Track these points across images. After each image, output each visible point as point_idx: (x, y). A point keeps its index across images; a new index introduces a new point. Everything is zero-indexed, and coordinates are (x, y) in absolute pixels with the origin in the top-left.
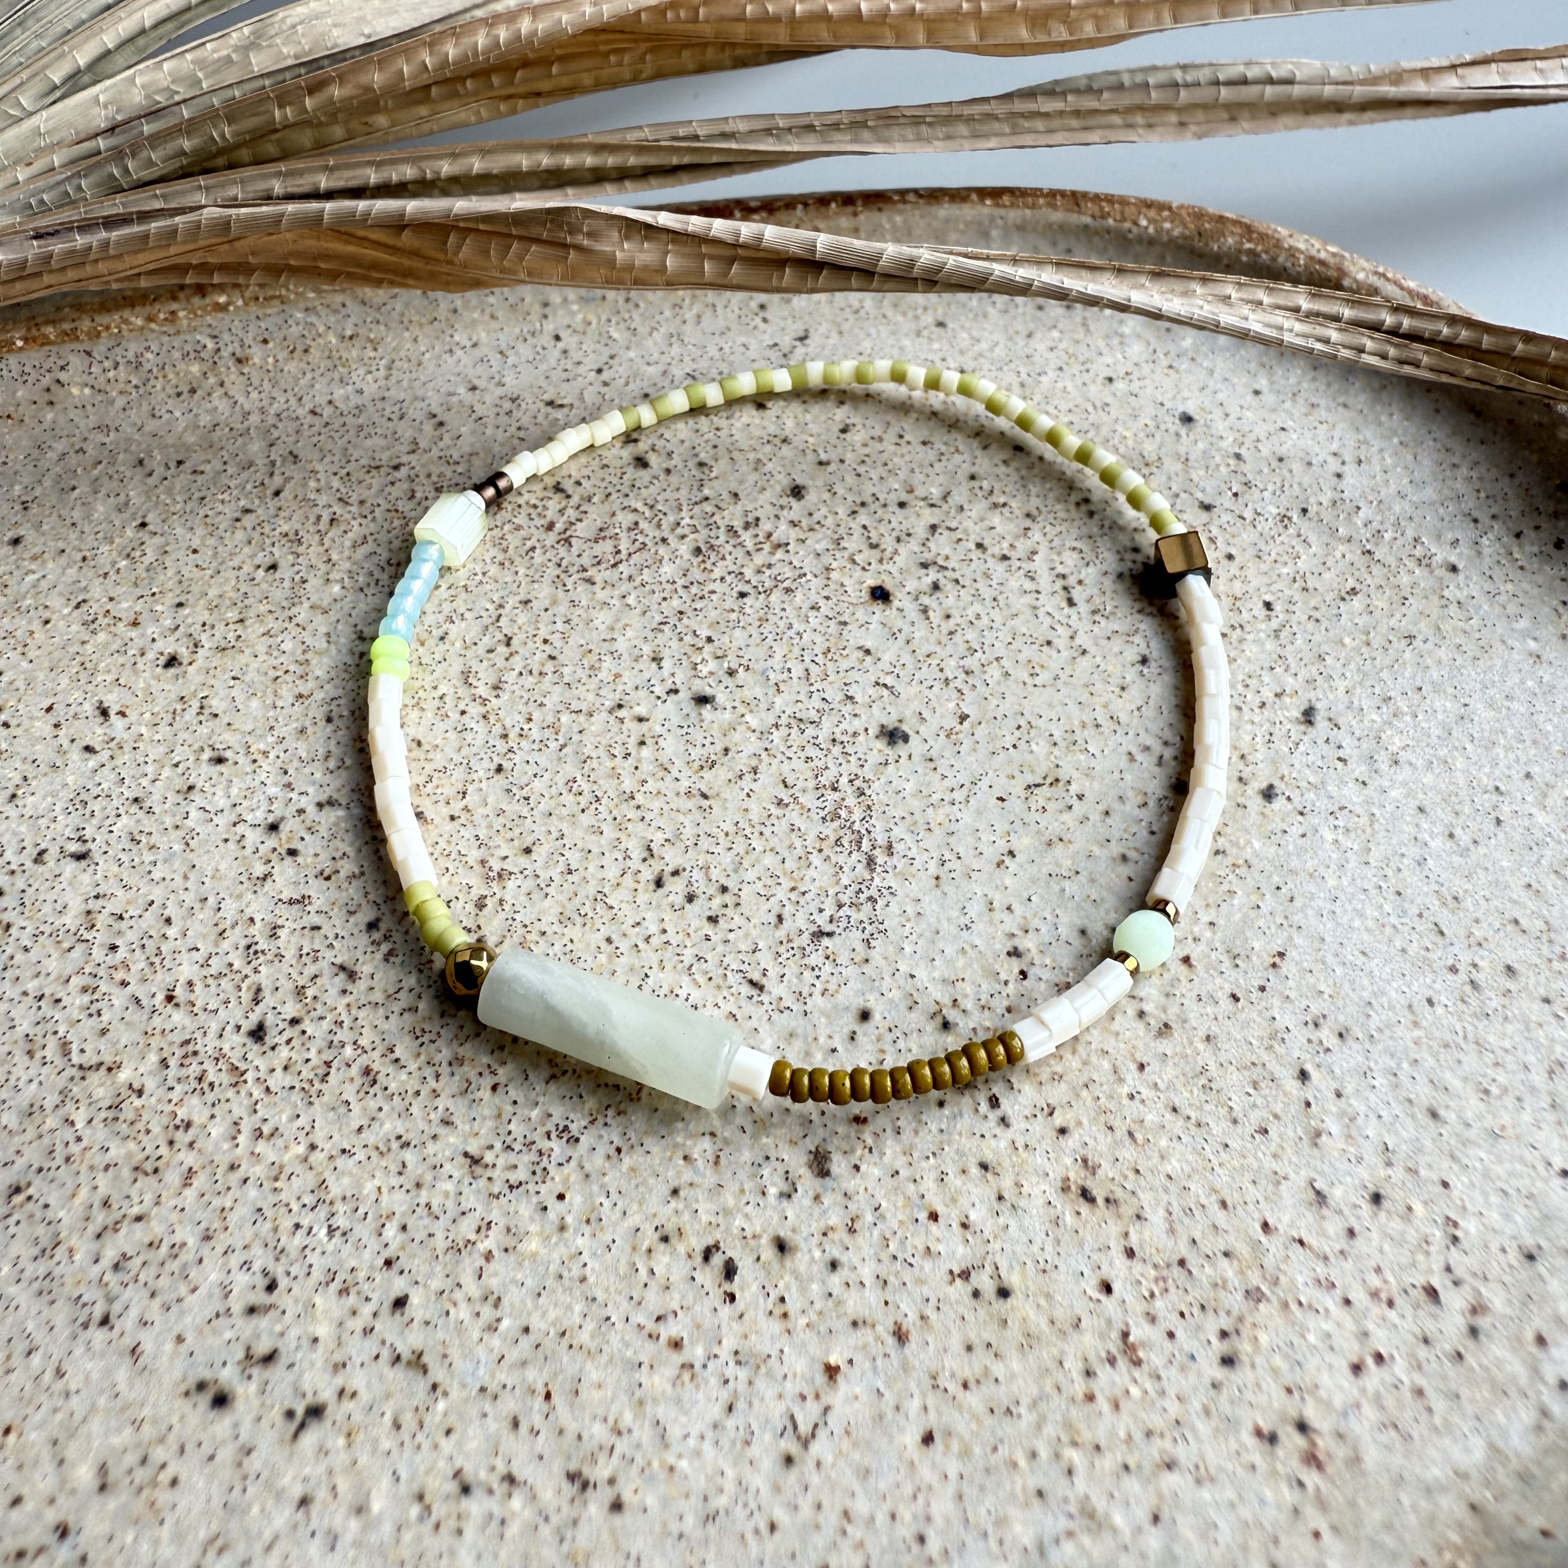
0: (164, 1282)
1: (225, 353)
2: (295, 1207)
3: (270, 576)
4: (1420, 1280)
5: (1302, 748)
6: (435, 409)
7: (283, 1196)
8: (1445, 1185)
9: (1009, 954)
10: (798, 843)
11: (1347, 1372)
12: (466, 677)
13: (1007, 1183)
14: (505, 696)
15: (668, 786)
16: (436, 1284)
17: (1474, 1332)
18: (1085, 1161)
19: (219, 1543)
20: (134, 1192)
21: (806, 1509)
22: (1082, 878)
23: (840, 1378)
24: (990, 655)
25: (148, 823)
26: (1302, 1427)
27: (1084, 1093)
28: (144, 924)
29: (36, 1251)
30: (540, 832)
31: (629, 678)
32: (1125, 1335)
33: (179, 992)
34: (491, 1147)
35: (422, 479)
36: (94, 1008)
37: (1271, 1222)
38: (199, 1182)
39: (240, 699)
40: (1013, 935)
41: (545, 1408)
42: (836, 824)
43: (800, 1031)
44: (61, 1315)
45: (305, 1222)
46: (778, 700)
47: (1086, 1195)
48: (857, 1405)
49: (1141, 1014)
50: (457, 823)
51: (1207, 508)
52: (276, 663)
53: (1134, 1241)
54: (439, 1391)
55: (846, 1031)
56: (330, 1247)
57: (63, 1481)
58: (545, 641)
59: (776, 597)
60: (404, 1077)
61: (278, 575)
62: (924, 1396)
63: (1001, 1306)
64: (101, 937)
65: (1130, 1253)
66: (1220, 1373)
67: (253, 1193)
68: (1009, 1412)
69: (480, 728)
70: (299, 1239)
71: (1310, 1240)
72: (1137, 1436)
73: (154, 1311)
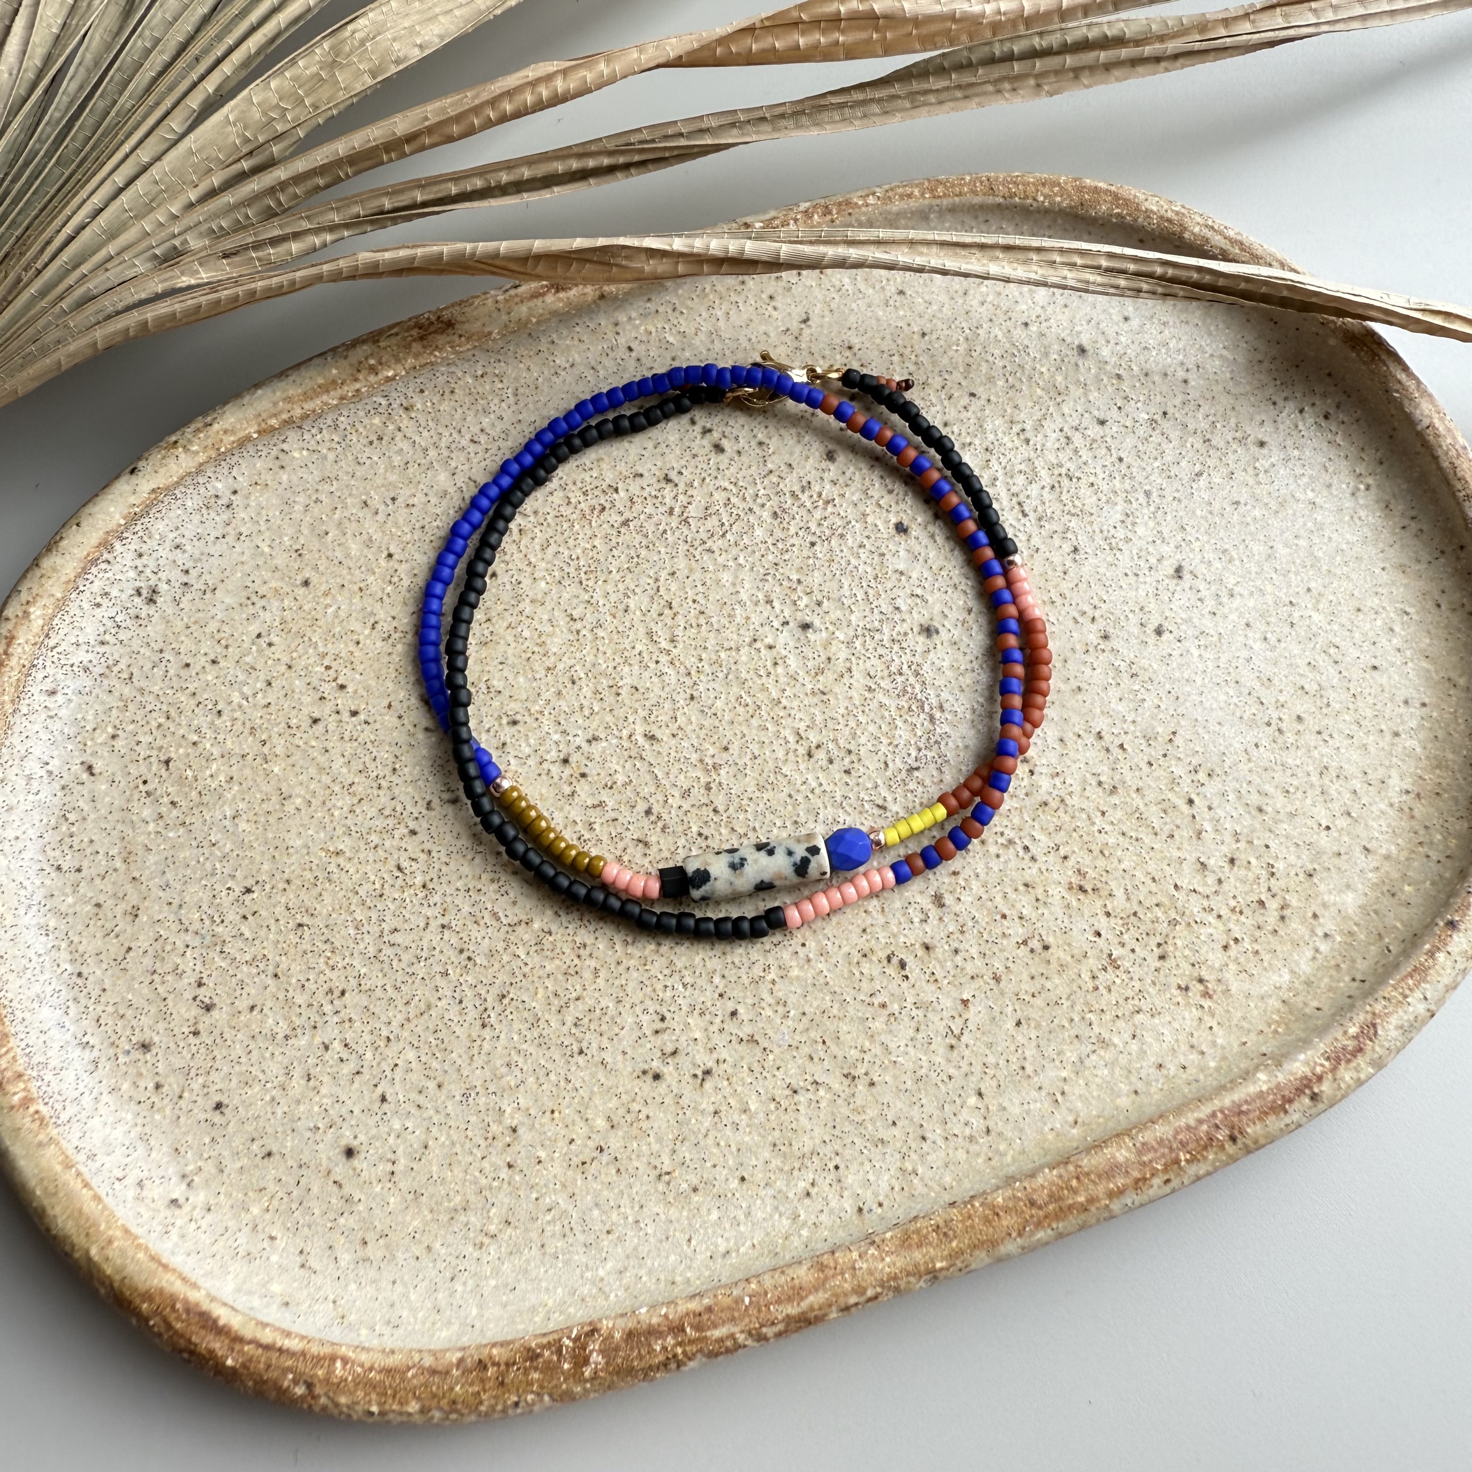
0: (604, 1027)
1: (395, 406)
2: (660, 976)
4: (1256, 898)
5: (1176, 595)
7: (653, 973)
8: (1267, 847)
10: (886, 714)
11: (1221, 950)
13: (1039, 892)
15: (799, 690)
16: (750, 1001)
17: (1282, 918)
18: (1079, 871)
19: (680, 1139)
20: (569, 986)
23: (970, 1005)
26: (1200, 980)
27: (1074, 834)
29: (528, 1025)
30: (730, 735)
31: (755, 619)
32: (1110, 955)
37: (1179, 884)
38: (603, 974)
39: (511, 677)
41: (824, 1048)
42: (906, 697)
44: (556, 1053)
45: (669, 984)
46: (853, 618)
47: (1082, 889)
48: (981, 1015)
49: (1100, 783)
50: (677, 738)
51: (1102, 422)
53: (1109, 908)
54: (767, 1052)
56: (687, 994)
57: (591, 1128)
58: (694, 601)
59: (835, 542)
62: (1013, 1004)
63: (1047, 954)
65: (1108, 914)
67: (635, 974)
68: (1057, 1003)
69: (671, 671)
70: (669, 993)
71: (1200, 889)
72: (1121, 1001)
73: (605, 1043)
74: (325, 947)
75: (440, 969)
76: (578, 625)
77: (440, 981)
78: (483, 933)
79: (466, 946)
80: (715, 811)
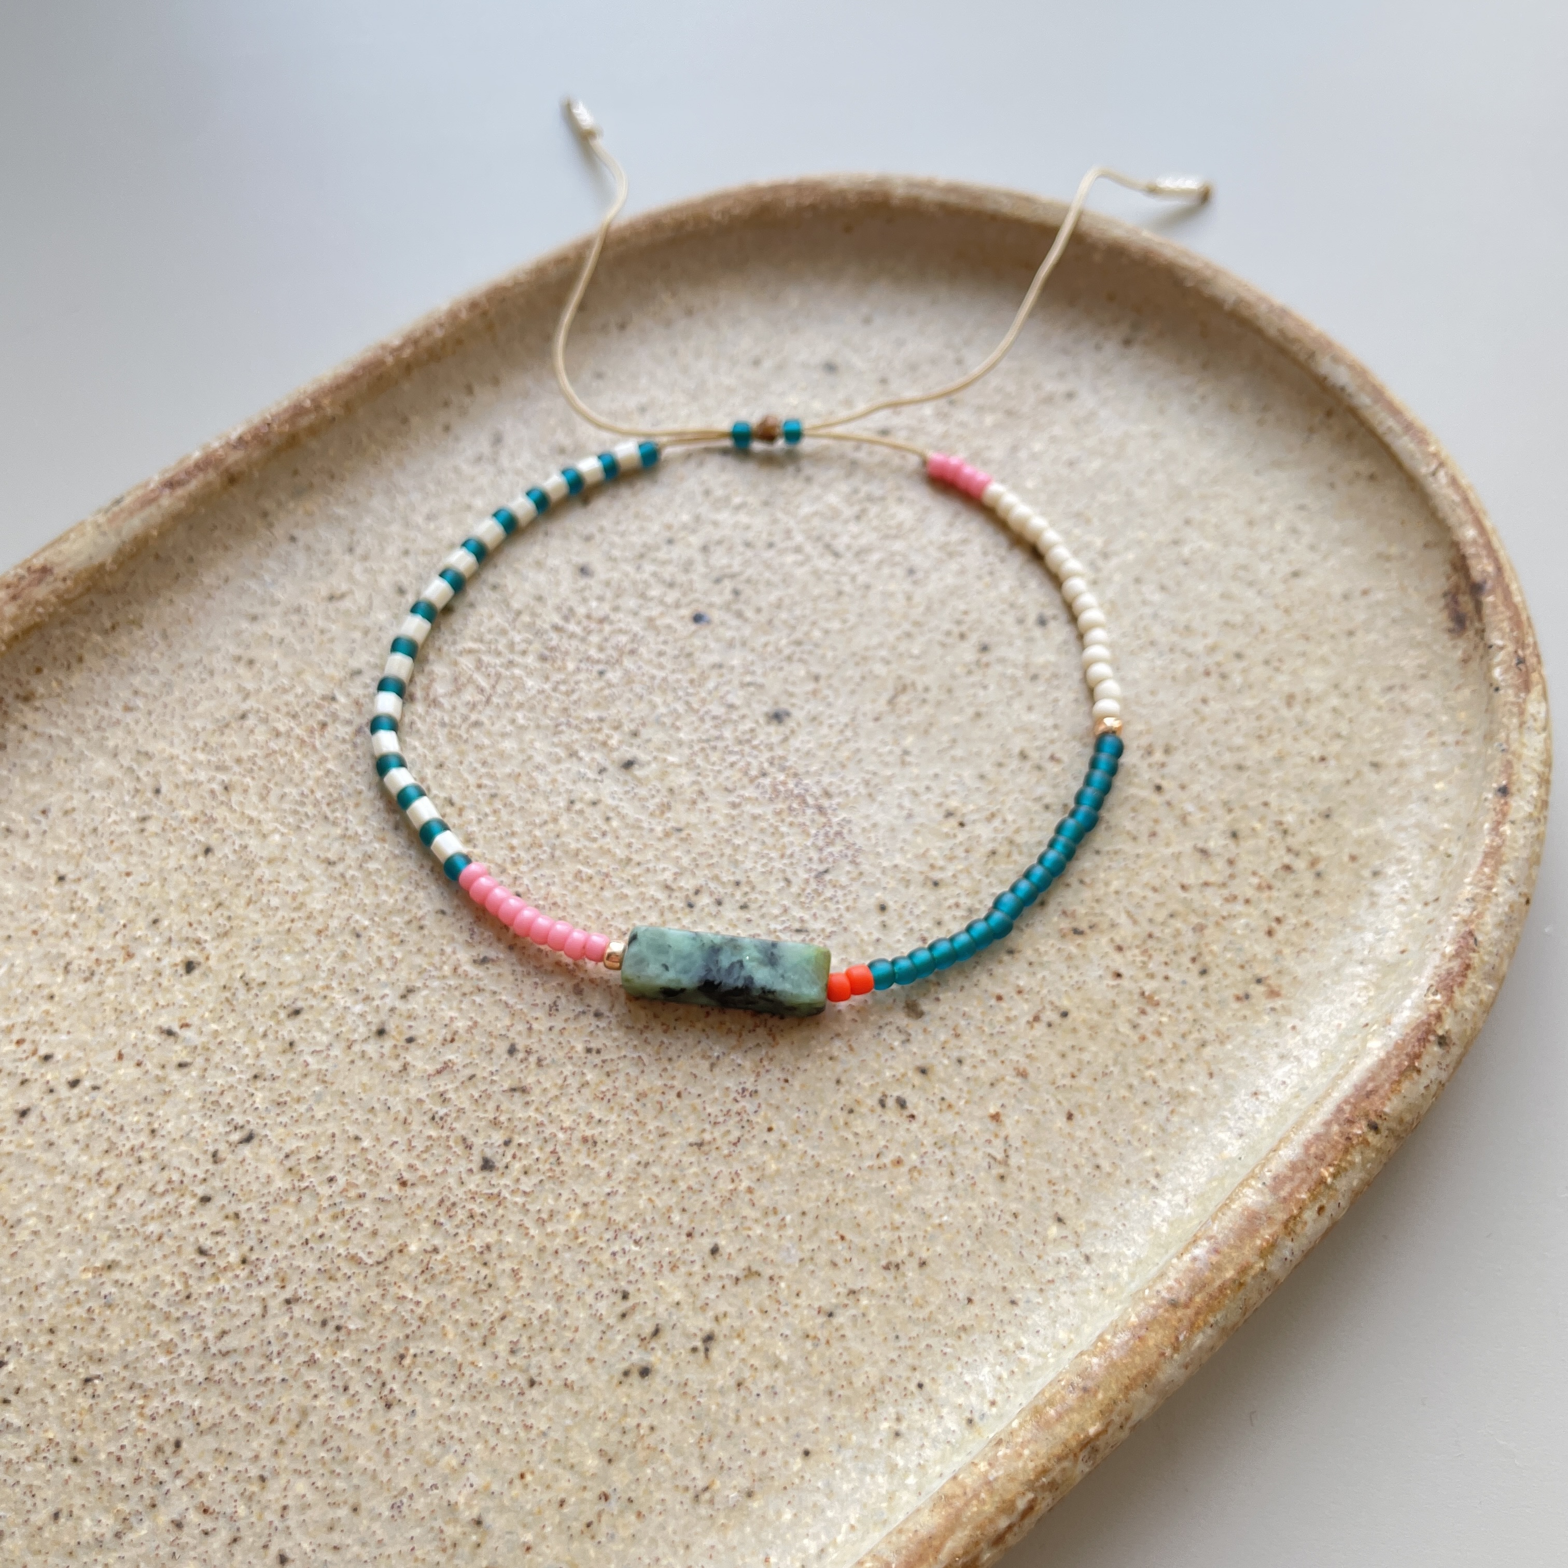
10: (765, 825)
20: (486, 1308)
31: (564, 779)
34: (704, 1131)
45: (616, 1248)
47: (1077, 932)
63: (1069, 1022)
65: (1120, 949)
67: (567, 1255)
68: (1105, 1074)
71: (1213, 879)
72: (1179, 1041)
74: (131, 1396)
75: (302, 1358)
77: (309, 1375)
78: (346, 1287)
79: (328, 1315)
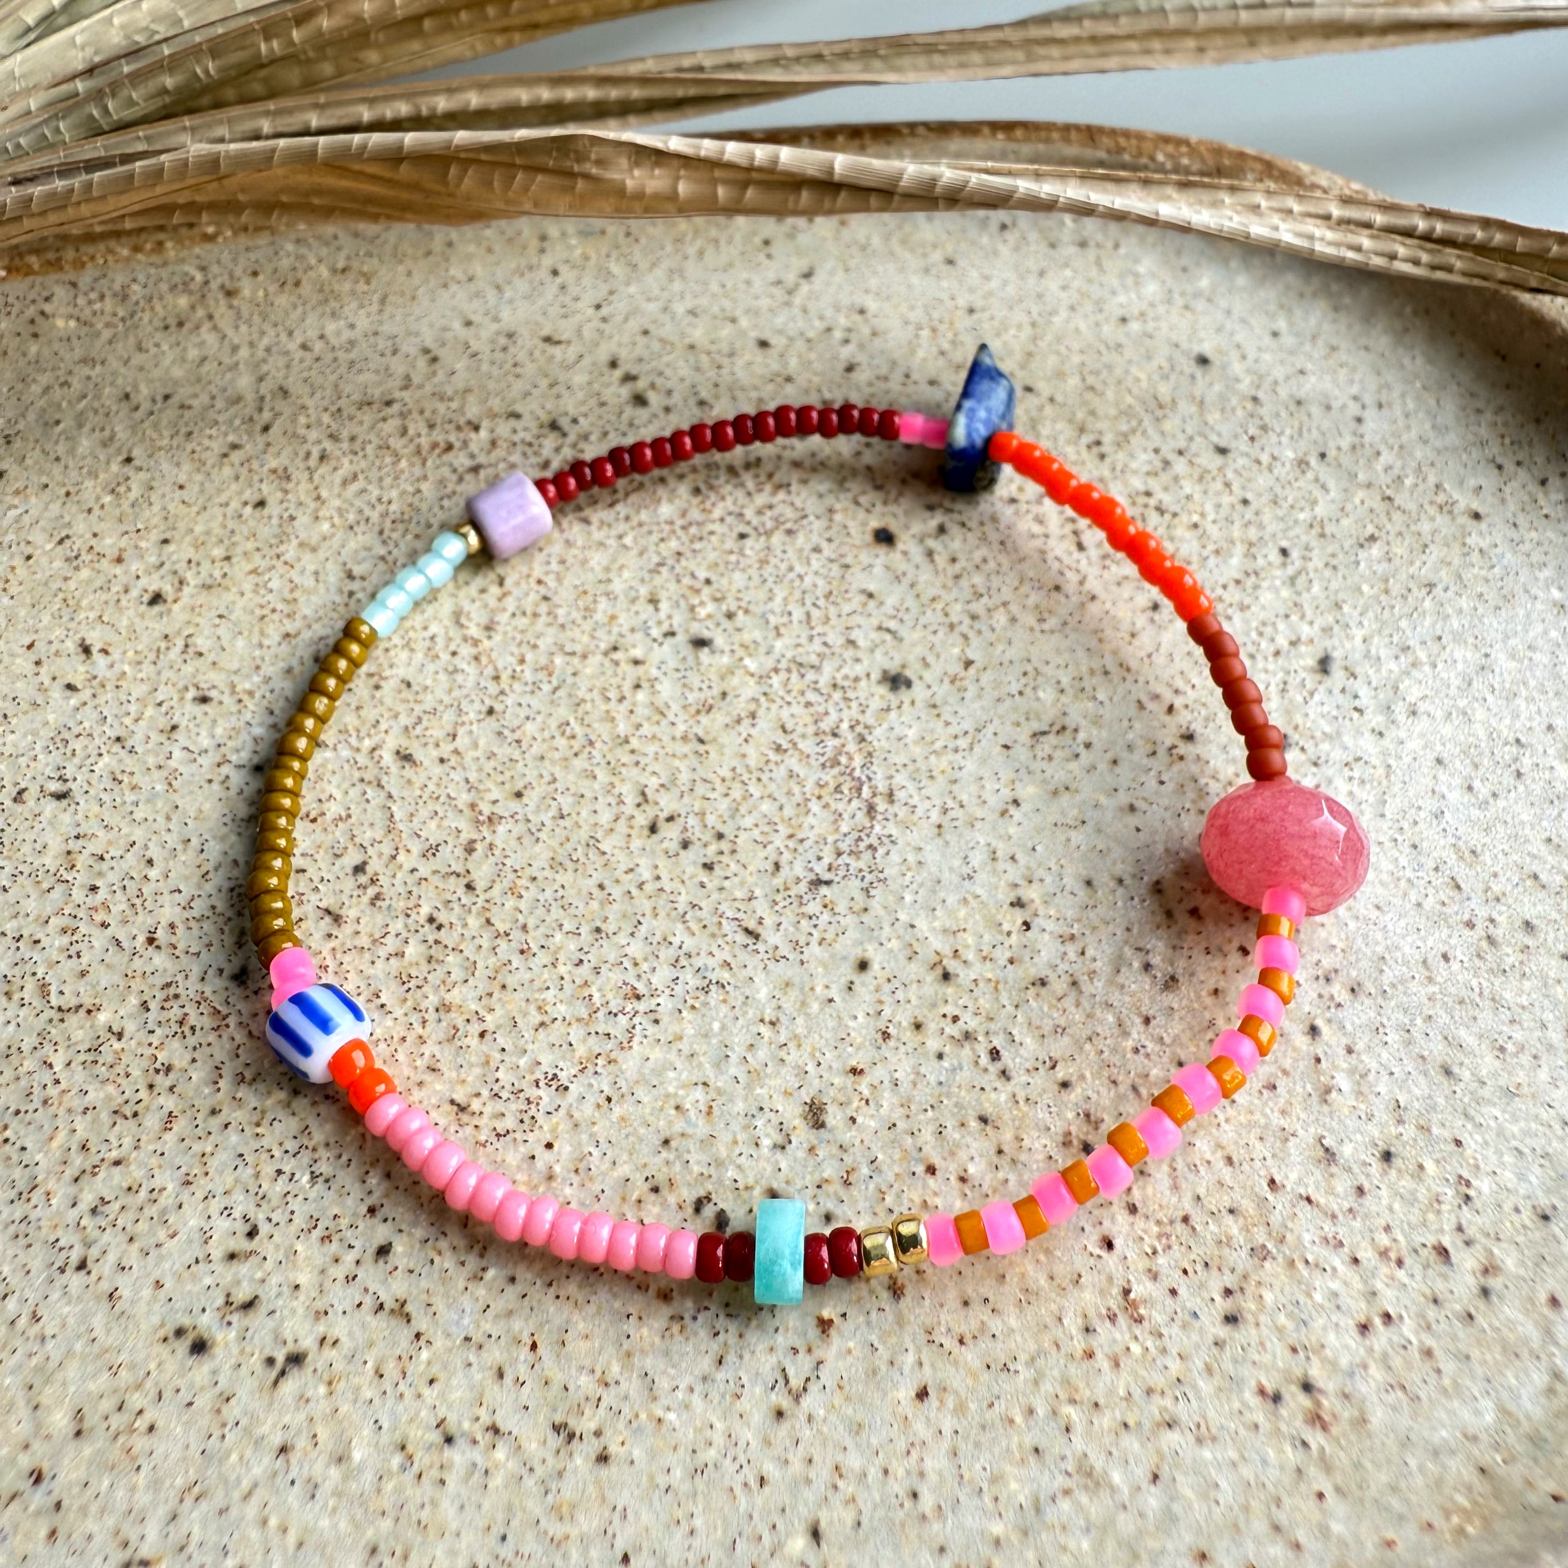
0: (143, 1226)
1: (214, 285)
2: (277, 1153)
3: (258, 512)
4: (1431, 1240)
5: (1317, 697)
6: (429, 343)
7: (266, 1142)
8: (1458, 1143)
9: (1012, 904)
11: (1354, 1332)
12: (457, 617)
13: (1007, 1136)
14: (497, 638)
15: (663, 731)
16: (421, 1230)
17: (1485, 1292)
18: (1088, 1115)
19: (196, 1490)
21: (797, 1466)
22: (1089, 828)
23: (833, 1332)
24: (997, 600)
25: (130, 762)
26: (1307, 1387)
27: (1088, 1046)
28: (124, 865)
30: (532, 775)
32: (1127, 1292)
33: (160, 934)
35: (415, 415)
36: (72, 952)
37: (1277, 1179)
38: (179, 1126)
39: (226, 638)
40: (1016, 885)
41: (531, 1357)
42: (836, 771)
43: (796, 980)
44: (37, 1259)
46: (778, 645)
48: (850, 1359)
49: (1147, 967)
50: (446, 766)
51: (1222, 451)
52: (263, 601)
53: (1137, 1195)
54: (422, 1342)
55: (844, 981)
56: (312, 1195)
57: (38, 1426)
58: (539, 582)
59: (777, 539)
60: (389, 1022)
61: (266, 512)
62: (919, 1350)
64: (81, 878)
66: (1223, 1331)
69: (471, 669)
70: (281, 1185)
73: (133, 1256)
76: (355, 586)
80: (469, 887)
